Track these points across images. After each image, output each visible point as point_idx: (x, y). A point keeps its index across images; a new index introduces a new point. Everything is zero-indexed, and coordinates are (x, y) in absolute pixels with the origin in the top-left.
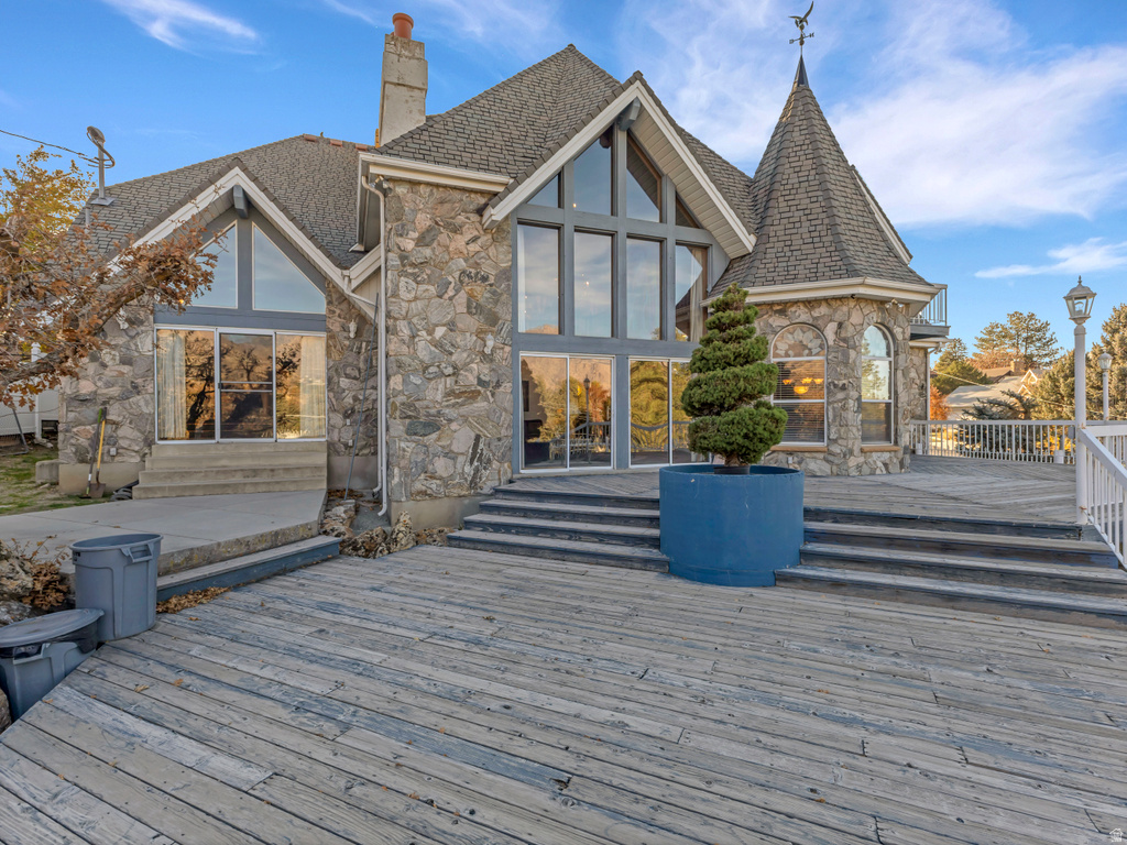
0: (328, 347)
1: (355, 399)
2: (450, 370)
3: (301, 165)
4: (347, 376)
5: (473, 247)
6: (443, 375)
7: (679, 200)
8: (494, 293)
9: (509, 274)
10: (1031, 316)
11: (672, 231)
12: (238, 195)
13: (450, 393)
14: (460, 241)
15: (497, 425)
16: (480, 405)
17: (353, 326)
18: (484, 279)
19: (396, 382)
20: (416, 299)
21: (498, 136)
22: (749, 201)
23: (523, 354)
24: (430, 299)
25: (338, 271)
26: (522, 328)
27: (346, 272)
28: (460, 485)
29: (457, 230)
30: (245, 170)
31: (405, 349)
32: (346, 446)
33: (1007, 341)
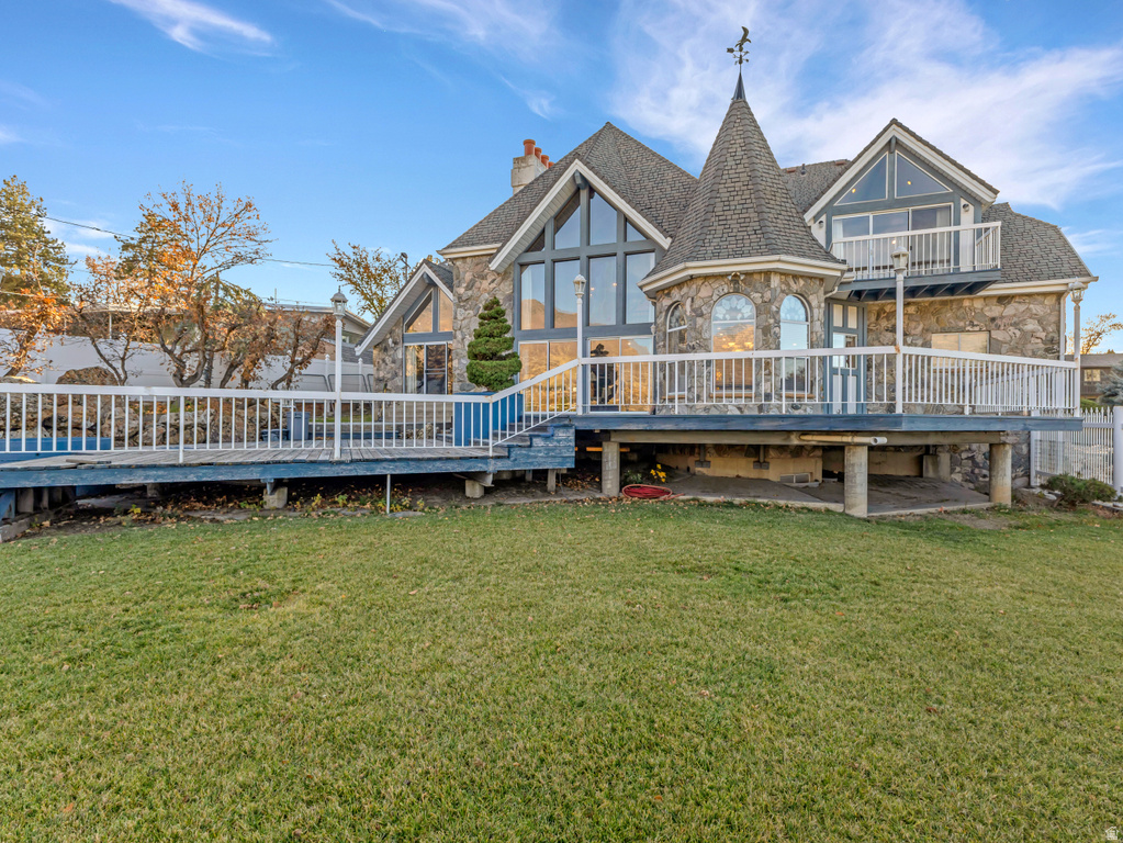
5: (492, 286)
9: (511, 298)
12: (425, 276)
14: (486, 284)
20: (465, 318)
24: (471, 318)
29: (484, 278)
31: (459, 346)
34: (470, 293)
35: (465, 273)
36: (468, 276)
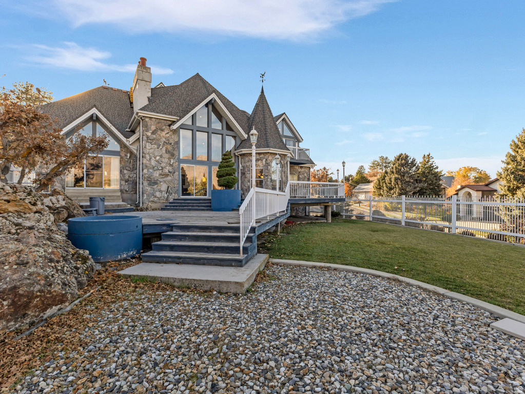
0: (120, 161)
1: (129, 177)
2: (160, 168)
3: (104, 99)
4: (126, 170)
5: (167, 135)
6: (159, 169)
7: (227, 123)
8: (173, 148)
9: (178, 143)
10: (387, 158)
11: (225, 132)
12: (94, 116)
13: (160, 175)
14: (163, 134)
15: (174, 184)
16: (169, 178)
17: (129, 155)
18: (171, 144)
19: (145, 171)
20: (151, 149)
21: (175, 104)
22: (247, 124)
23: (182, 165)
24: (155, 149)
25: (125, 139)
26: (181, 157)
27: (128, 139)
28: (163, 199)
29: (163, 130)
30: (97, 108)
31: (148, 162)
32: (126, 191)
33: (379, 167)
34: (154, 136)
35: (151, 125)
36: (153, 128)
